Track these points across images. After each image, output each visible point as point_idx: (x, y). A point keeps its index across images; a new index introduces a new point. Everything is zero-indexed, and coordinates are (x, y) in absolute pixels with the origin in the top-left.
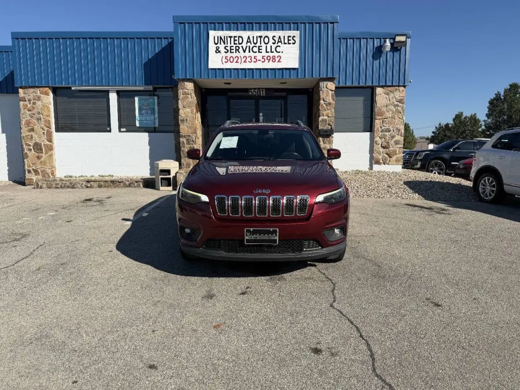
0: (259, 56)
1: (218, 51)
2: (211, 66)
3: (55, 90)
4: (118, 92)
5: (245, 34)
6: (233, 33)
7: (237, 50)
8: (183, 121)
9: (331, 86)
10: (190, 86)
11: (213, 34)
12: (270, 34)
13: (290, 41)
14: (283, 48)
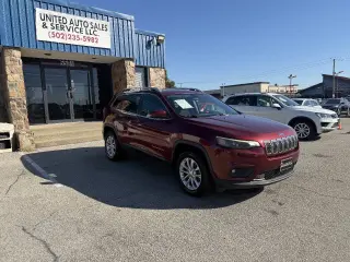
0: (81, 36)
1: (45, 26)
2: (39, 38)
5: (69, 17)
7: (62, 28)
8: (12, 85)
9: (133, 64)
10: (18, 54)
11: (39, 11)
12: (89, 20)
13: (104, 28)
14: (98, 32)
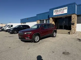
0: (61, 12)
1: (55, 13)
3: (40, 20)
4: (46, 20)
6: (57, 10)
7: (57, 12)
10: (51, 18)
11: (54, 10)
13: (66, 9)
14: (64, 10)
